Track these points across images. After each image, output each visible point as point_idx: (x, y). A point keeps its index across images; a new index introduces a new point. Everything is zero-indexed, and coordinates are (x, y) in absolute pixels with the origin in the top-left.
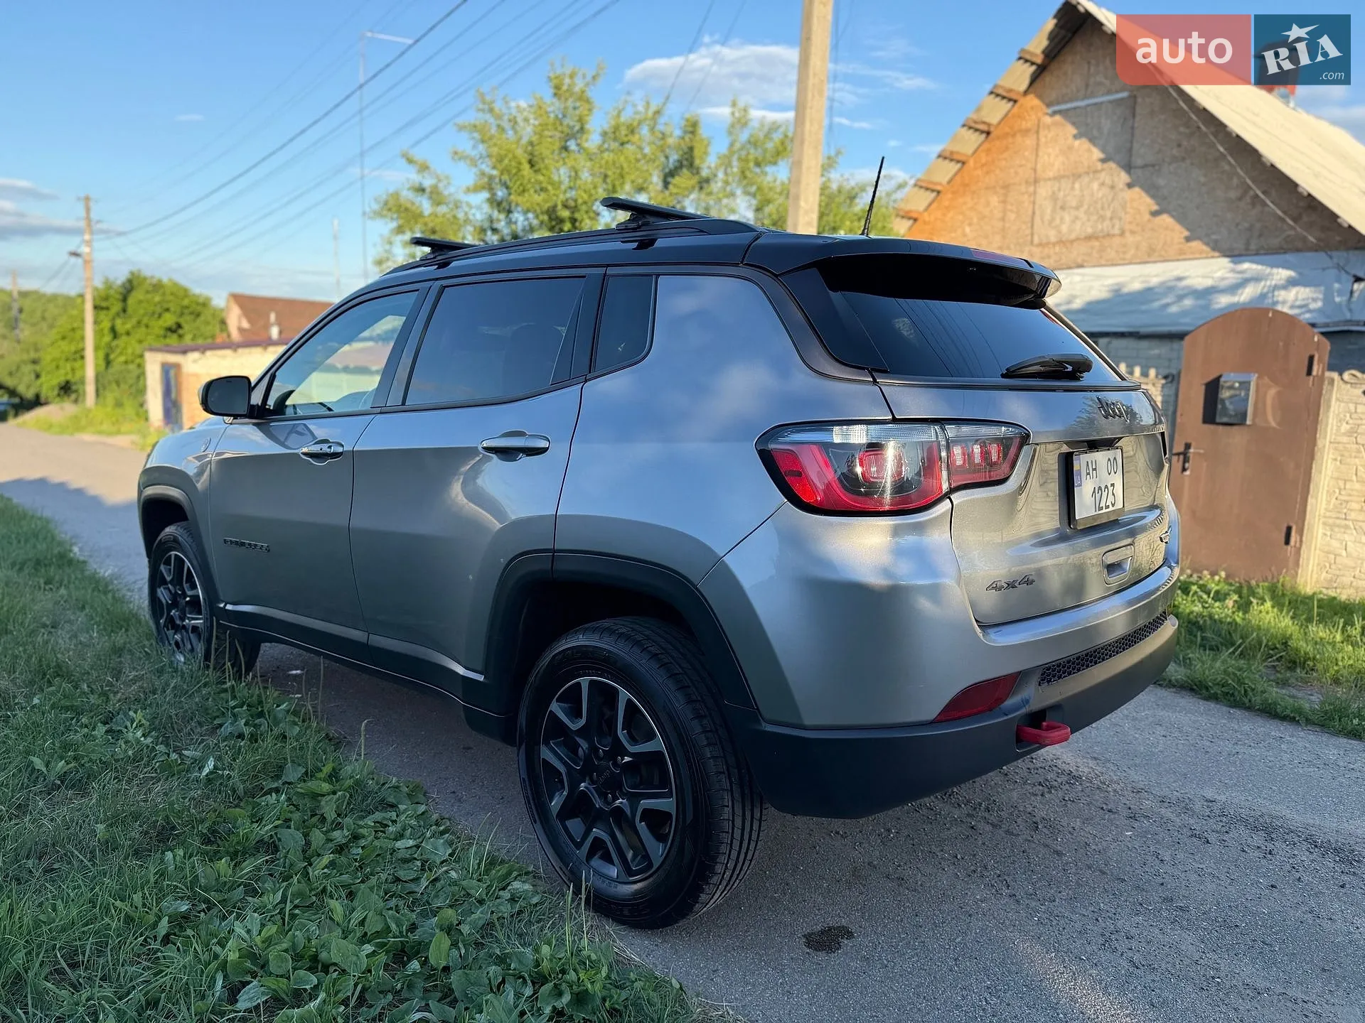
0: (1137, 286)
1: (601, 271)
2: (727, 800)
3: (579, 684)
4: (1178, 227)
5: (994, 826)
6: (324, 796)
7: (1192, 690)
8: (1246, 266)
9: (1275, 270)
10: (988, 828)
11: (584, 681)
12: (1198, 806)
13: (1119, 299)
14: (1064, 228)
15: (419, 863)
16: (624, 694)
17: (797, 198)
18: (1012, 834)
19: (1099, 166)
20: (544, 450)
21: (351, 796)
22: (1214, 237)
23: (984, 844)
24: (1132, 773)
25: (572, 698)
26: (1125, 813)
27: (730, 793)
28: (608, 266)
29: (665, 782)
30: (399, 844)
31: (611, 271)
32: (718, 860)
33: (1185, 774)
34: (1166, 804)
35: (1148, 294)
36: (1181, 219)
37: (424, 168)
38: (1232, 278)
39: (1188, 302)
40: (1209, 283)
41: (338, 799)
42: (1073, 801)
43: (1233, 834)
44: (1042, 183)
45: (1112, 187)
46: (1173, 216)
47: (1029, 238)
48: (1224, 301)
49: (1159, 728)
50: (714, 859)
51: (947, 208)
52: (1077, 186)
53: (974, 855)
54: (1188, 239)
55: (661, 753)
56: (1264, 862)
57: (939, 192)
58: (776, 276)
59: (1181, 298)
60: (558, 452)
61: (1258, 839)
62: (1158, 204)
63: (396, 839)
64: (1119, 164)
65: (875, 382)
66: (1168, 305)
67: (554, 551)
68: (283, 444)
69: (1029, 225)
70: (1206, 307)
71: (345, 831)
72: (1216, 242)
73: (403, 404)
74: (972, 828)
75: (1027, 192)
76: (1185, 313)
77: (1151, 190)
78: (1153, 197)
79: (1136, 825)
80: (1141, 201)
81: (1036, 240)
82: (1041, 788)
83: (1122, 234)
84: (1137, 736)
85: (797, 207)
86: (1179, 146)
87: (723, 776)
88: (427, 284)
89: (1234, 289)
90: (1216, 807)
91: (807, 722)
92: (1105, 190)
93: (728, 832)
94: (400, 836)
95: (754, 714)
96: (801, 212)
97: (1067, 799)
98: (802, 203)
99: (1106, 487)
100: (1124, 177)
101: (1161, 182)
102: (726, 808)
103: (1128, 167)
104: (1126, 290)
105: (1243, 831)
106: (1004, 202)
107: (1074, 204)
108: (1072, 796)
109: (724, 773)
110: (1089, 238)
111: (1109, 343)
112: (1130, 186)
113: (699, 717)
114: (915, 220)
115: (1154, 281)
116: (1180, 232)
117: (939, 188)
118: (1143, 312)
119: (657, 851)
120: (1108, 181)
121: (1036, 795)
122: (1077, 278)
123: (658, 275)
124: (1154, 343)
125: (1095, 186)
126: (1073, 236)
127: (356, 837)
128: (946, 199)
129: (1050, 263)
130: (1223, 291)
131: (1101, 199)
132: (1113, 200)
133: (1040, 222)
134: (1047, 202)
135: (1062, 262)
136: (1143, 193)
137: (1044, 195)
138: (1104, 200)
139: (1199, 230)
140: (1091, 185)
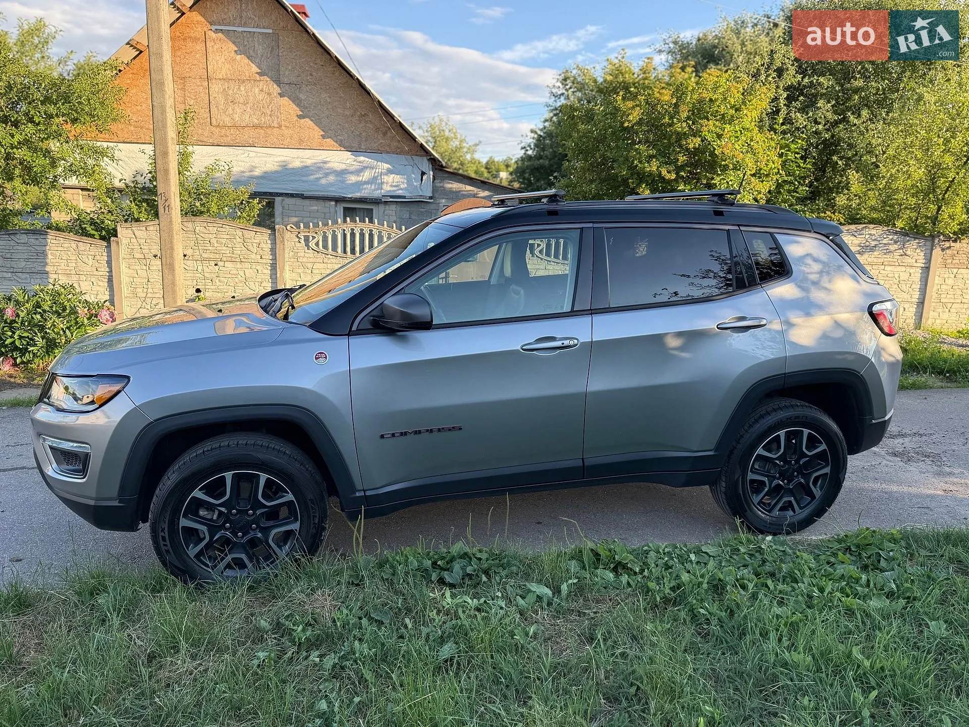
0: (297, 164)
4: (316, 128)
8: (362, 158)
9: (379, 163)
13: (285, 171)
14: (236, 117)
19: (258, 77)
22: (339, 137)
35: (304, 170)
36: (318, 123)
38: (356, 166)
39: (332, 178)
40: (343, 167)
44: (214, 81)
45: (269, 94)
46: (312, 120)
47: (209, 119)
48: (353, 179)
52: (242, 88)
54: (324, 137)
59: (327, 175)
62: (302, 111)
64: (271, 78)
66: (318, 179)
69: (207, 110)
70: (343, 182)
72: (341, 141)
75: (202, 85)
76: (331, 185)
77: (296, 100)
78: (298, 105)
80: (288, 107)
81: (214, 122)
83: (280, 127)
86: (311, 75)
89: (358, 172)
92: (264, 94)
100: (276, 89)
101: (302, 96)
103: (278, 82)
104: (290, 166)
106: (183, 89)
107: (241, 101)
110: (255, 127)
111: (283, 200)
112: (281, 95)
115: (309, 162)
116: (317, 132)
118: (304, 181)
120: (266, 89)
122: (252, 154)
124: (314, 202)
125: (257, 90)
126: (244, 124)
129: (228, 140)
130: (352, 173)
131: (262, 100)
132: (271, 103)
133: (216, 109)
134: (220, 95)
135: (237, 141)
136: (291, 103)
137: (217, 90)
138: (264, 102)
139: (330, 132)
140: (253, 90)
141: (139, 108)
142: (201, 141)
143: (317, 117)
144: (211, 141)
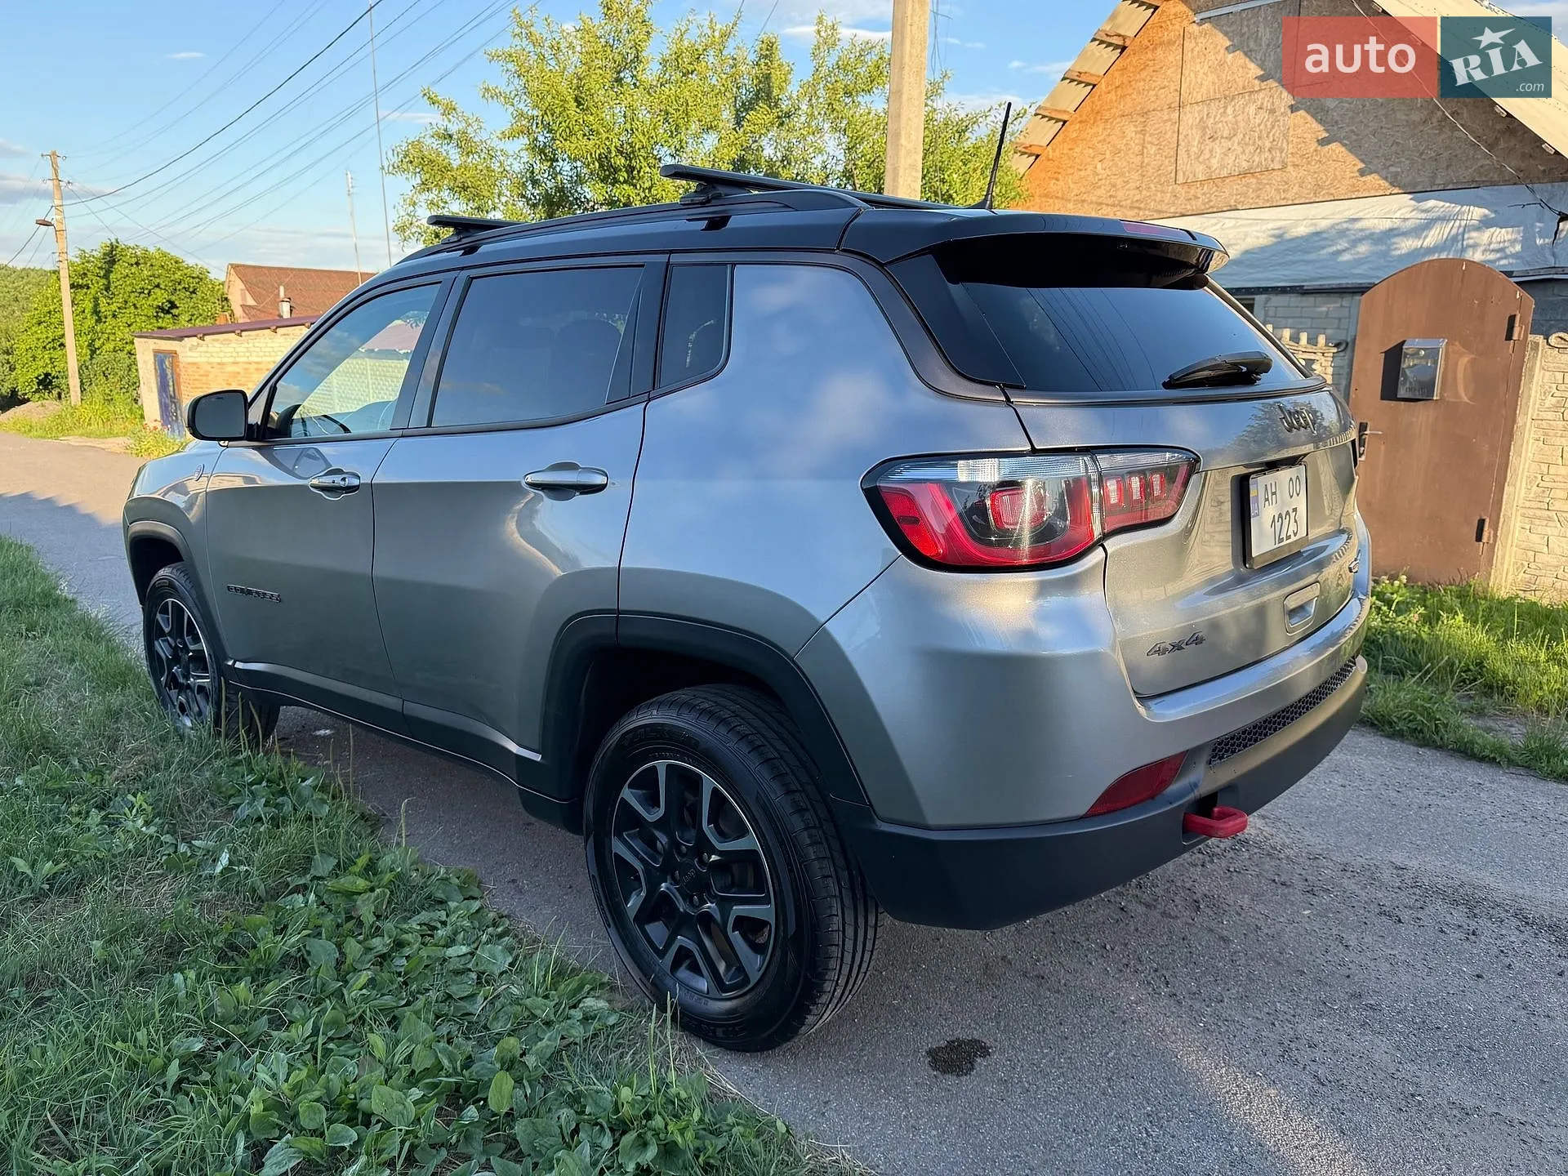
0: (1302, 230)
1: (664, 258)
2: (836, 908)
3: (654, 767)
4: (1351, 159)
5: (1148, 906)
6: (360, 893)
7: (1373, 725)
8: (1431, 203)
9: (1465, 208)
10: (1141, 909)
11: (661, 765)
12: (1386, 875)
13: (1285, 247)
14: (1215, 163)
15: (474, 976)
16: (709, 782)
17: (898, 135)
18: (1170, 916)
19: (1257, 85)
20: (601, 487)
21: (392, 892)
22: (1392, 169)
23: (1137, 930)
24: (1307, 834)
25: (647, 783)
26: (1301, 885)
27: (839, 900)
28: (671, 252)
29: (760, 885)
30: (451, 952)
31: (675, 258)
32: (827, 977)
33: (1370, 834)
34: (1349, 874)
35: (1316, 239)
36: (1354, 148)
37: (449, 110)
38: (1415, 220)
39: (1363, 249)
40: (1387, 225)
41: (377, 898)
42: (1239, 872)
43: (1430, 910)
44: (1188, 108)
45: (1272, 111)
46: (1344, 145)
47: (1173, 175)
48: (1407, 245)
49: (1337, 776)
50: (821, 978)
51: (1074, 141)
52: (1230, 111)
53: (1126, 945)
54: (1362, 173)
55: (756, 852)
56: (1466, 945)
57: (1065, 122)
58: (882, 265)
59: (1355, 243)
60: (618, 489)
61: (1459, 915)
62: (1327, 131)
63: (447, 946)
64: (1280, 82)
65: (1008, 399)
66: (1339, 252)
67: (619, 612)
68: (291, 472)
69: (1173, 160)
70: (1385, 254)
71: (386, 938)
72: (1396, 175)
73: (429, 425)
74: (1122, 909)
75: (1170, 120)
76: (1358, 262)
77: (1319, 113)
78: (1320, 122)
79: (1314, 901)
80: (1306, 127)
81: (1181, 180)
82: (1201, 856)
83: (1284, 167)
84: (1311, 786)
85: (897, 146)
87: (830, 881)
88: (453, 274)
89: (1417, 231)
90: (1408, 876)
91: (932, 821)
92: (1263, 114)
93: (838, 945)
94: (451, 942)
95: (867, 811)
96: (903, 152)
97: (1232, 869)
98: (903, 141)
99: (1288, 513)
100: (1287, 98)
101: (1330, 103)
102: (835, 919)
104: (1287, 236)
105: (1441, 907)
106: (1143, 132)
107: (1226, 133)
108: (1238, 865)
109: (831, 876)
110: (1244, 174)
111: (1267, 301)
112: (1293, 109)
113: (800, 810)
114: (1038, 156)
115: (1324, 224)
116: (1354, 163)
117: (1065, 117)
118: (1307, 262)
119: (754, 964)
120: (1267, 105)
121: (1196, 865)
122: (1230, 223)
123: (734, 265)
124: (1320, 299)
125: (1252, 109)
126: (1225, 173)
127: (399, 945)
128: (1072, 130)
129: (1198, 205)
130: (1406, 234)
131: (1259, 125)
132: (1273, 127)
133: (1185, 156)
134: (1194, 131)
135: (1212, 204)
136: (1309, 118)
137: (1190, 122)
138: (1262, 127)
139: (1376, 161)
140: (1247, 109)
141: (1083, 173)
142: (1159, 212)
143: (1354, 137)
144: (1172, 210)
